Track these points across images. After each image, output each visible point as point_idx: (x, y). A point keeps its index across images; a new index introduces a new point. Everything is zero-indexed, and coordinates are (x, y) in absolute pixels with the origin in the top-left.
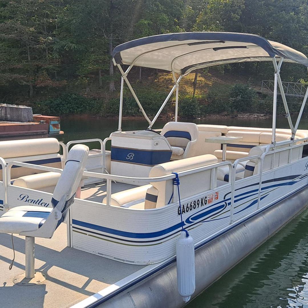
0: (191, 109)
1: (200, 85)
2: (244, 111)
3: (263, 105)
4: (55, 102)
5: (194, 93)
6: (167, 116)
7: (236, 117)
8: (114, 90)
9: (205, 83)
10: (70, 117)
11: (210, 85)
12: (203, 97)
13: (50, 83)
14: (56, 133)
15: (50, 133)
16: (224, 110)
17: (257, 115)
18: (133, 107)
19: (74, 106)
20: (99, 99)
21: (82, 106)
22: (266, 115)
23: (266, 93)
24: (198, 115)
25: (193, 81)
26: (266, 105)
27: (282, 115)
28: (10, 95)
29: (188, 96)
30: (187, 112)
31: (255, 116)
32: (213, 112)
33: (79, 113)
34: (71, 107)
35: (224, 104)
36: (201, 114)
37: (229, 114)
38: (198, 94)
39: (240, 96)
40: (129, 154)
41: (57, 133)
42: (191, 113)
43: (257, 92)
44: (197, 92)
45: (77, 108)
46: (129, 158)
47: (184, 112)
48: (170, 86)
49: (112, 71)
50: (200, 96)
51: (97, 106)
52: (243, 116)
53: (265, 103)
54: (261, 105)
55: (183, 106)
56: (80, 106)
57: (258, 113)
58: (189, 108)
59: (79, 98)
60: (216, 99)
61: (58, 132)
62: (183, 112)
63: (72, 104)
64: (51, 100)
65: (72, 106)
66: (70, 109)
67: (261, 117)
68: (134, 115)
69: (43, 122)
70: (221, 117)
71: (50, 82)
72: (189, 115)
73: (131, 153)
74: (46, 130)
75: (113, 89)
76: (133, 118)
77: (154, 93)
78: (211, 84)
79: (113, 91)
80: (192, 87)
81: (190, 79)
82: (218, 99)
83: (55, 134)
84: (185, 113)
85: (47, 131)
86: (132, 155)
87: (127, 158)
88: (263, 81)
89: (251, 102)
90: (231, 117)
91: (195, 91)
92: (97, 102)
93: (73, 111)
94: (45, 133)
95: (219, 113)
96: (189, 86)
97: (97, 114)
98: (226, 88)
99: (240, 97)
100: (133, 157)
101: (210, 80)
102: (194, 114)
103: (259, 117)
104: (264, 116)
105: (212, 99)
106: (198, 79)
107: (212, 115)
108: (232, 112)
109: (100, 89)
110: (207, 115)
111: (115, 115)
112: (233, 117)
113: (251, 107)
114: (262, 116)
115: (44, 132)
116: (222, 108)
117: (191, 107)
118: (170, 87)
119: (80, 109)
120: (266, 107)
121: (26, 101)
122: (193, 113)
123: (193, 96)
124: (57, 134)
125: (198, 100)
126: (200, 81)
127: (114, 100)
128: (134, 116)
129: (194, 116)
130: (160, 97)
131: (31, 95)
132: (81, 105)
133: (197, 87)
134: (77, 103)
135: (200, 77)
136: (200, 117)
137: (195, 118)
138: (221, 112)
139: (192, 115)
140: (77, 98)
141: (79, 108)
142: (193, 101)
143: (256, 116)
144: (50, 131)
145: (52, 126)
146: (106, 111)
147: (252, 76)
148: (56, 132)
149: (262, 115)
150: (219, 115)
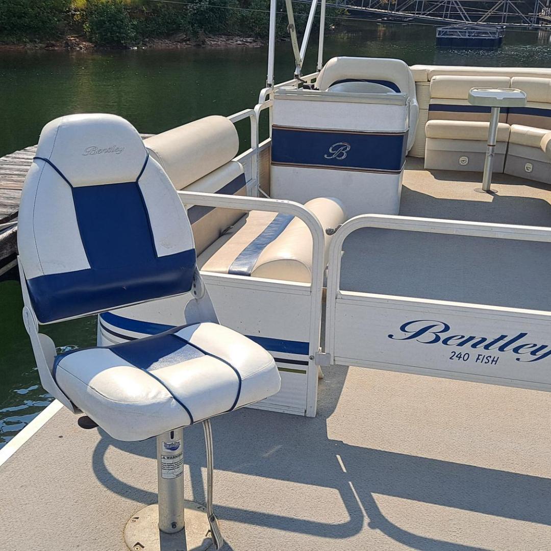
0: (117, 27)
2: (215, 31)
3: (248, 20)
6: (67, 43)
7: (203, 44)
16: (178, 29)
17: (241, 39)
22: (257, 40)
30: (109, 34)
31: (237, 43)
32: (157, 34)
35: (176, 16)
36: (137, 38)
37: (189, 39)
40: (334, 146)
42: (117, 36)
46: (334, 156)
47: (103, 34)
52: (215, 43)
54: (243, 19)
57: (241, 36)
58: (112, 25)
62: (100, 33)
67: (249, 44)
70: (175, 43)
72: (113, 39)
73: (341, 144)
84: (106, 35)
86: (342, 148)
87: (326, 156)
90: (194, 44)
95: (168, 35)
100: (345, 154)
102: (123, 38)
103: (246, 44)
104: (254, 41)
107: (156, 41)
108: (195, 33)
110: (148, 40)
112: (198, 43)
113: (227, 24)
114: (251, 43)
116: (174, 26)
117: (117, 22)
120: (255, 24)
122: (122, 35)
125: (126, 7)
129: (122, 44)
136: (136, 44)
137: (125, 46)
138: (173, 34)
139: (119, 41)
143: (239, 42)
149: (249, 40)
150: (170, 41)
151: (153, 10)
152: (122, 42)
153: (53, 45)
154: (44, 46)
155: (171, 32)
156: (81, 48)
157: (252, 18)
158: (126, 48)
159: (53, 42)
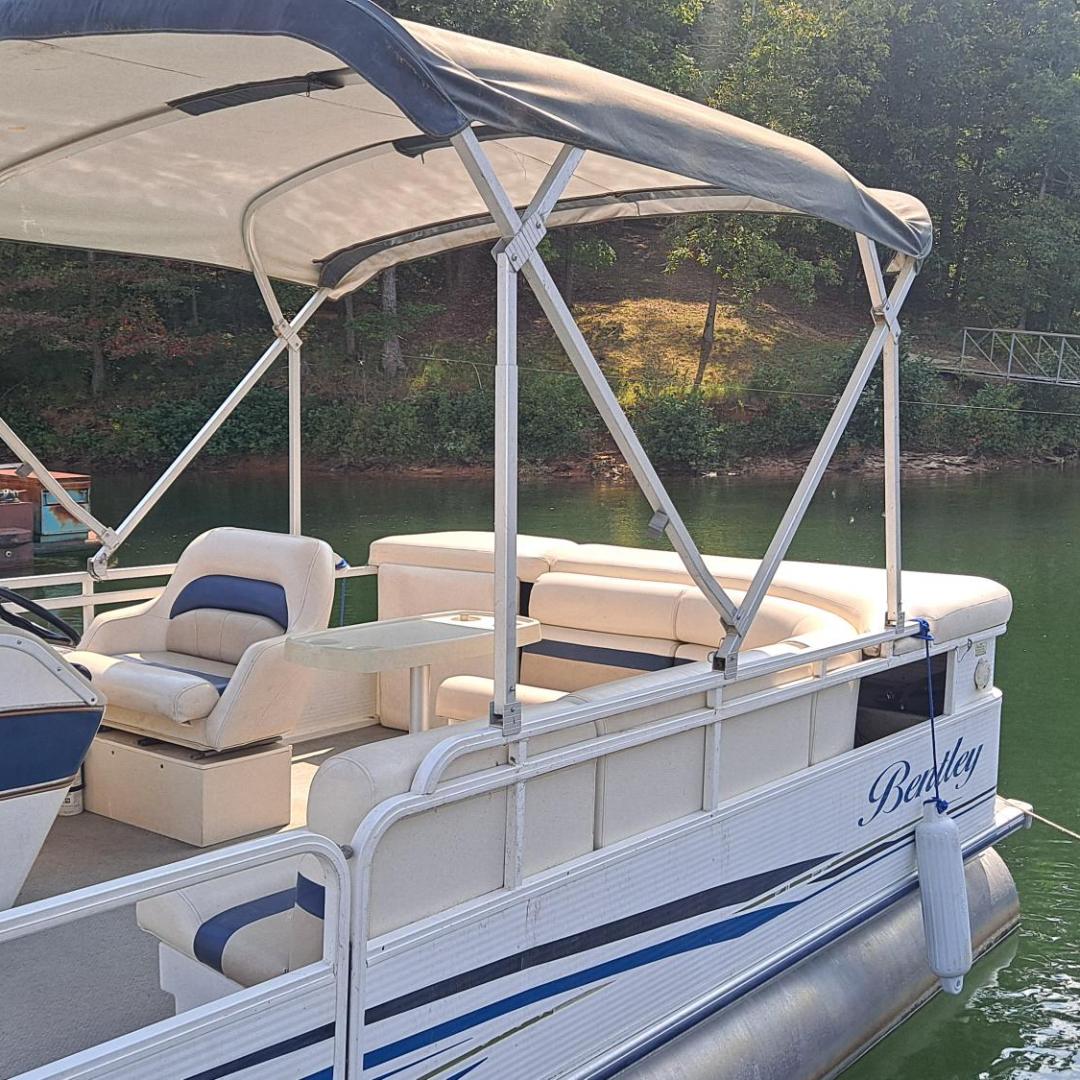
0: (681, 436)
1: (727, 348)
3: (965, 421)
4: (180, 414)
5: (699, 380)
6: (591, 465)
7: (858, 467)
8: (398, 369)
9: (748, 340)
10: (232, 468)
11: (766, 348)
12: (730, 393)
13: (162, 342)
14: (70, 540)
15: (43, 540)
16: (812, 440)
17: (941, 459)
18: (463, 432)
19: (250, 426)
20: (341, 402)
21: (280, 426)
22: (977, 461)
23: (978, 378)
24: (712, 462)
25: (702, 331)
26: (975, 423)
27: (1039, 461)
28: (24, 387)
29: (671, 390)
30: (664, 450)
31: (928, 466)
32: (771, 449)
33: (266, 453)
34: (238, 430)
35: (811, 416)
36: (723, 456)
38: (715, 382)
39: (874, 387)
41: (76, 539)
42: (680, 454)
43: (941, 373)
44: (711, 374)
45: (258, 434)
47: (655, 449)
48: (612, 351)
49: (393, 297)
50: (721, 390)
51: (331, 427)
53: (975, 413)
54: (956, 421)
55: (653, 427)
56: (272, 429)
57: (944, 452)
59: (268, 398)
60: (782, 401)
61: (85, 535)
63: (244, 420)
64: (164, 407)
65: (241, 428)
66: (235, 437)
67: (954, 467)
68: (467, 460)
69: (10, 495)
70: (799, 466)
71: (158, 341)
72: (673, 459)
74: (25, 528)
75: (395, 365)
76: (465, 472)
77: (550, 378)
78: (769, 345)
79: (395, 369)
80: (696, 352)
81: (692, 325)
82: (790, 399)
83: (65, 544)
85: (25, 531)
88: (968, 331)
89: (917, 412)
90: (837, 467)
91: (704, 368)
92: (333, 414)
93: (245, 445)
94: (16, 540)
95: (790, 452)
96: (682, 352)
97: (332, 459)
98: (827, 357)
99: (873, 392)
101: (768, 328)
102: (692, 457)
103: (948, 468)
104: (969, 462)
105: (767, 399)
106: (721, 324)
107: (764, 461)
108: (843, 447)
109: (348, 366)
110: (747, 459)
111: (397, 462)
112: (846, 466)
113: (919, 430)
114: (958, 465)
115: (14, 536)
117: (681, 430)
118: (611, 355)
119: (270, 440)
120: (977, 430)
121: (77, 411)
122: (691, 451)
123: (695, 389)
124: (75, 543)
125: (712, 403)
126: (729, 331)
127: (394, 407)
128: (468, 465)
129: (691, 466)
130: (568, 391)
131: (96, 386)
132: (277, 424)
133: (714, 357)
134: (259, 419)
135: (729, 317)
136: (718, 467)
137: (696, 471)
139: (684, 461)
140: (261, 399)
141: (268, 434)
142: (689, 410)
143: (933, 465)
144: (44, 532)
145: (52, 512)
146: (362, 445)
147: (936, 312)
148: (72, 537)
149: (958, 460)
150: (792, 461)
151: (768, 405)
152: (691, 463)
153: (568, 469)
154: (550, 469)
155: (798, 446)
156: (613, 474)
157: (973, 419)
158: (696, 474)
159: (571, 463)
